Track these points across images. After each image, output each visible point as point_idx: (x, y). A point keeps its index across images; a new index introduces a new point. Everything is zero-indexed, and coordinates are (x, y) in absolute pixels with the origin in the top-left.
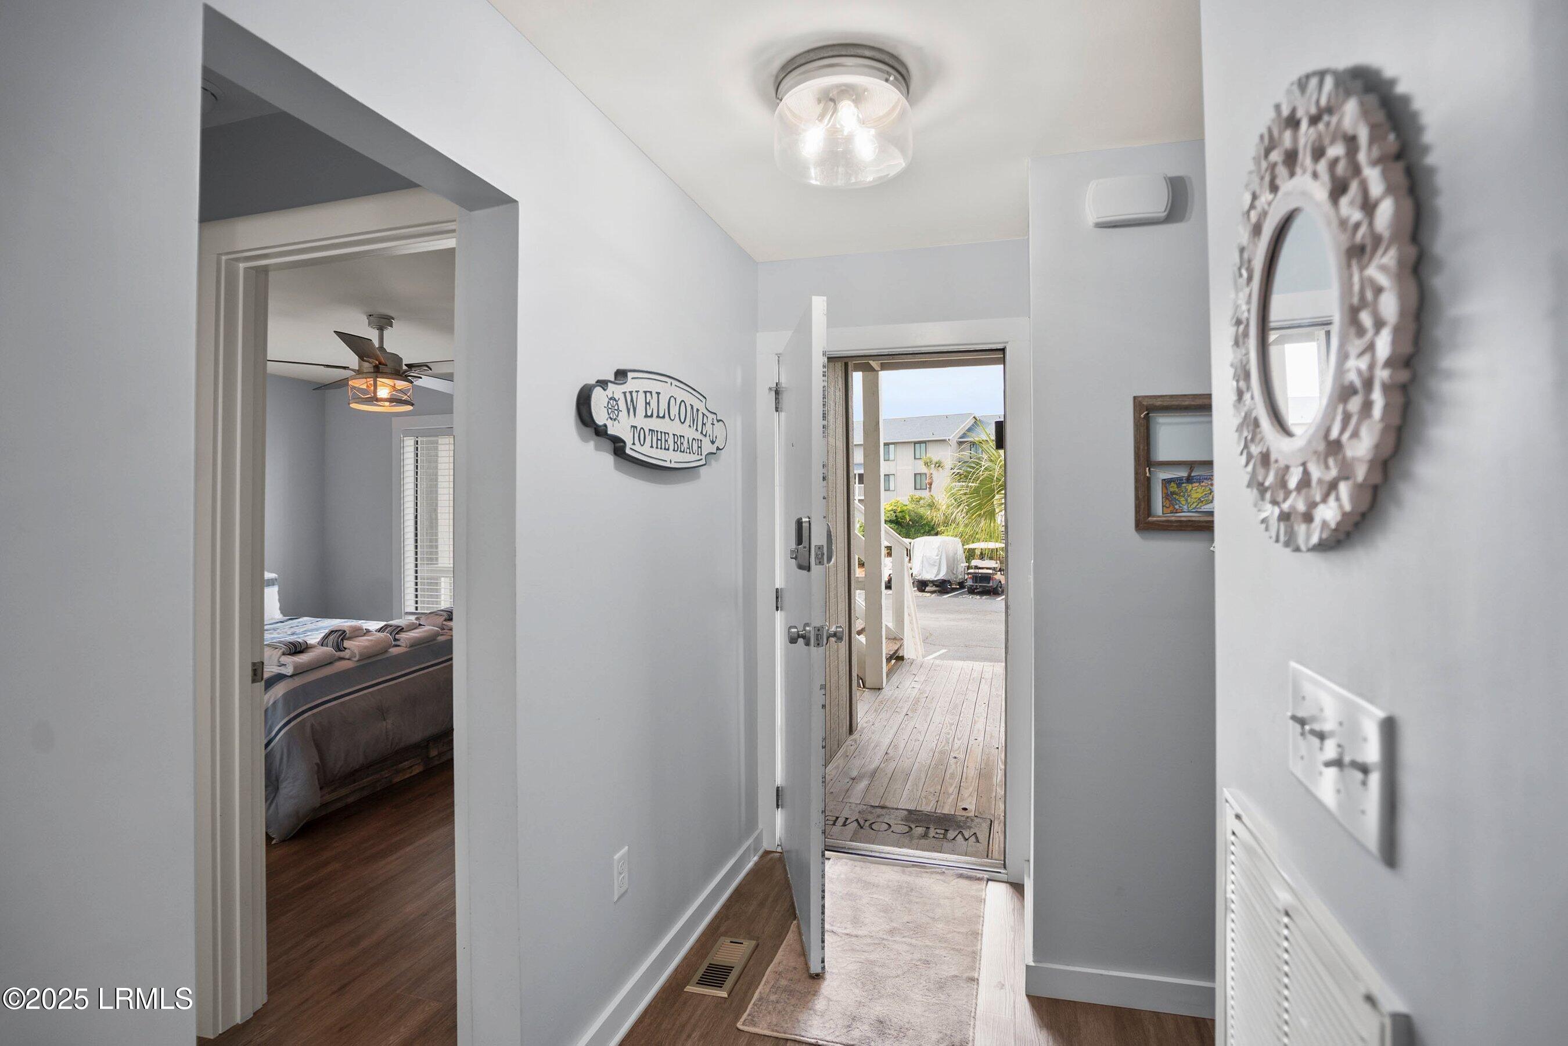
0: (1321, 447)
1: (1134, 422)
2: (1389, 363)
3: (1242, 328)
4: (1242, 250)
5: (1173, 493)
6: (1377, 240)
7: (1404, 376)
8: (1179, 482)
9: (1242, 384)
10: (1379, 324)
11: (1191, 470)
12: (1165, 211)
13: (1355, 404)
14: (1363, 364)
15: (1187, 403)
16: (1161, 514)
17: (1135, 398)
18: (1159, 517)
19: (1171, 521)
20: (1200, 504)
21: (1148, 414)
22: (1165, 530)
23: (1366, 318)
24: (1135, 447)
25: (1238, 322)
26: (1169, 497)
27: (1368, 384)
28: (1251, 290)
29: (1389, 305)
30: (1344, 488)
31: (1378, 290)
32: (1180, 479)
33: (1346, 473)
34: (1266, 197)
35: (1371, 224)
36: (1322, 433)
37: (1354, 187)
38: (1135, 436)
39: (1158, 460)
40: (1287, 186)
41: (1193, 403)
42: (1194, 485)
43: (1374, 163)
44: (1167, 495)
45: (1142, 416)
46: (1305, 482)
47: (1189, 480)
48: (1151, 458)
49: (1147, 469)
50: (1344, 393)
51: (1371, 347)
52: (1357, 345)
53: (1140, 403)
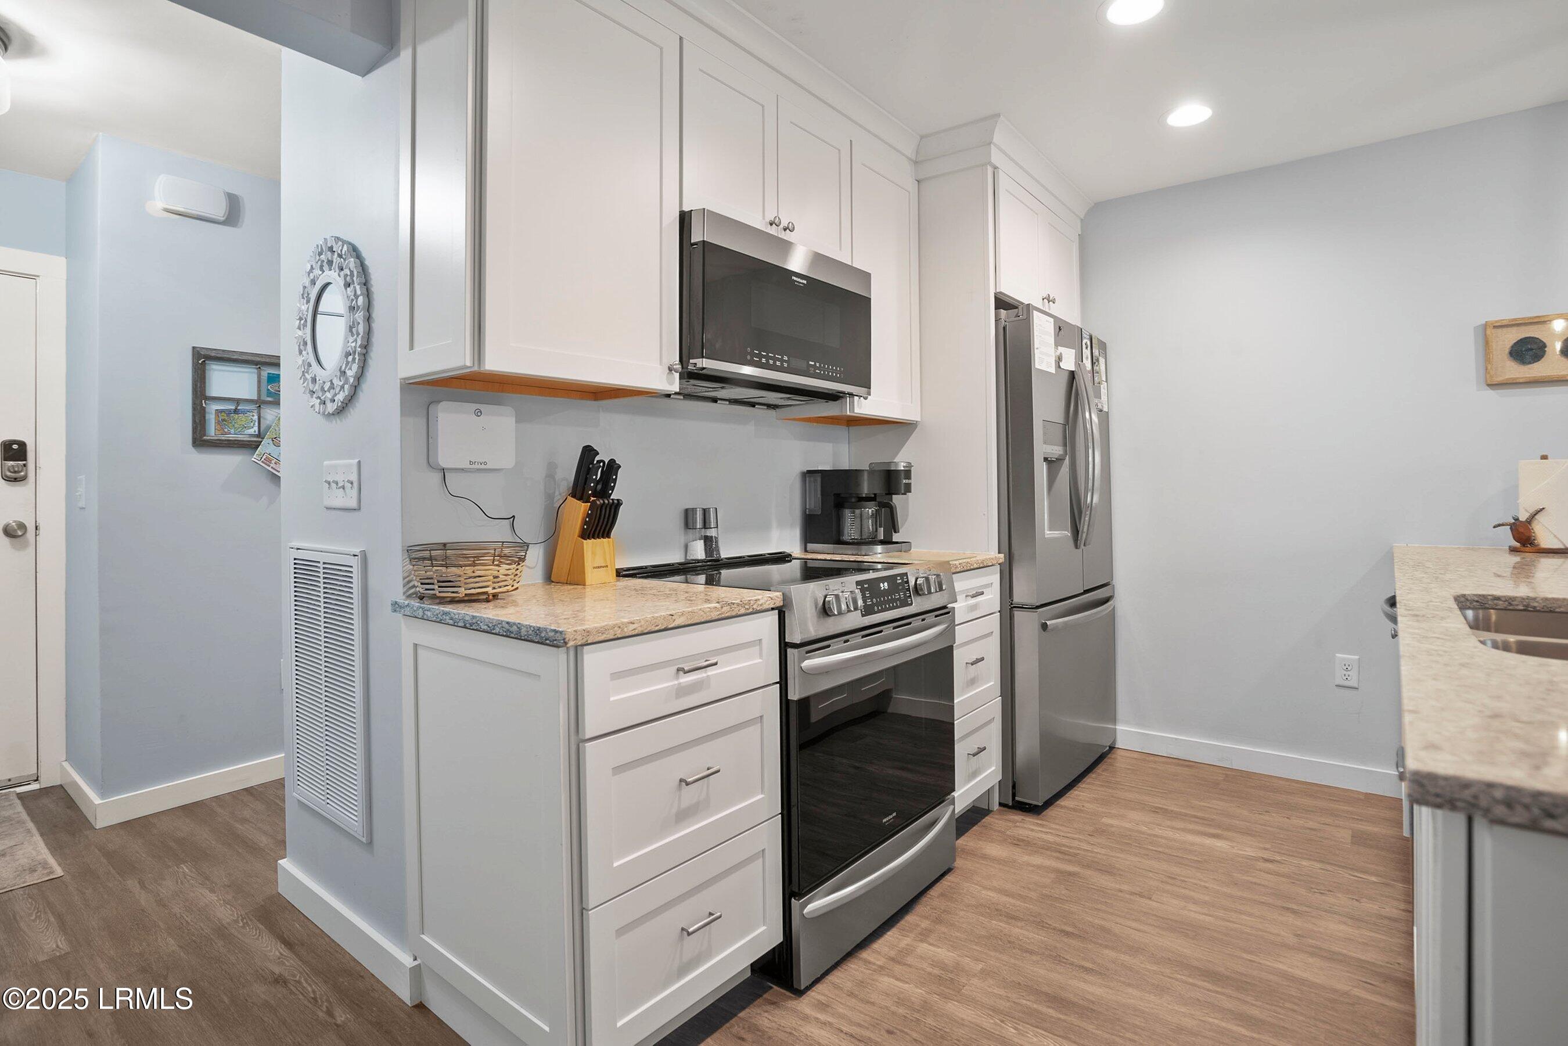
0: (338, 374)
1: (193, 366)
2: (360, 347)
3: (302, 322)
4: (305, 287)
5: (223, 420)
6: (358, 307)
7: (364, 351)
8: (228, 412)
9: (302, 347)
10: (358, 334)
11: (238, 404)
12: (223, 217)
13: (350, 358)
14: (353, 345)
15: (235, 357)
16: (214, 435)
17: (194, 348)
18: (213, 436)
19: (223, 440)
20: (244, 429)
21: (204, 361)
22: (216, 446)
23: (354, 330)
24: (193, 384)
25: (300, 319)
26: (221, 423)
27: (355, 352)
28: (308, 307)
29: (361, 328)
30: (346, 387)
31: (359, 323)
32: (230, 410)
33: (346, 382)
34: (317, 272)
35: (357, 302)
36: (339, 368)
37: (352, 286)
38: (193, 376)
39: (211, 395)
40: (327, 272)
41: (240, 358)
42: (240, 415)
43: (358, 285)
44: (219, 421)
45: (200, 362)
46: (332, 387)
47: (236, 411)
48: (207, 392)
49: (203, 401)
50: (348, 354)
51: (356, 341)
52: (351, 339)
53: (198, 352)
